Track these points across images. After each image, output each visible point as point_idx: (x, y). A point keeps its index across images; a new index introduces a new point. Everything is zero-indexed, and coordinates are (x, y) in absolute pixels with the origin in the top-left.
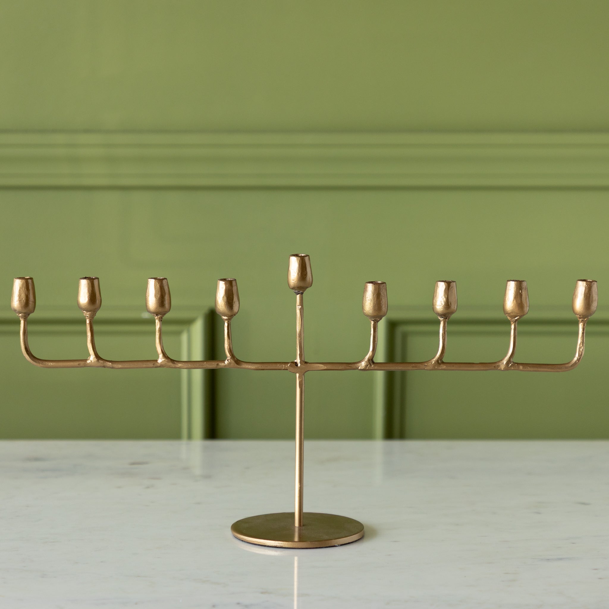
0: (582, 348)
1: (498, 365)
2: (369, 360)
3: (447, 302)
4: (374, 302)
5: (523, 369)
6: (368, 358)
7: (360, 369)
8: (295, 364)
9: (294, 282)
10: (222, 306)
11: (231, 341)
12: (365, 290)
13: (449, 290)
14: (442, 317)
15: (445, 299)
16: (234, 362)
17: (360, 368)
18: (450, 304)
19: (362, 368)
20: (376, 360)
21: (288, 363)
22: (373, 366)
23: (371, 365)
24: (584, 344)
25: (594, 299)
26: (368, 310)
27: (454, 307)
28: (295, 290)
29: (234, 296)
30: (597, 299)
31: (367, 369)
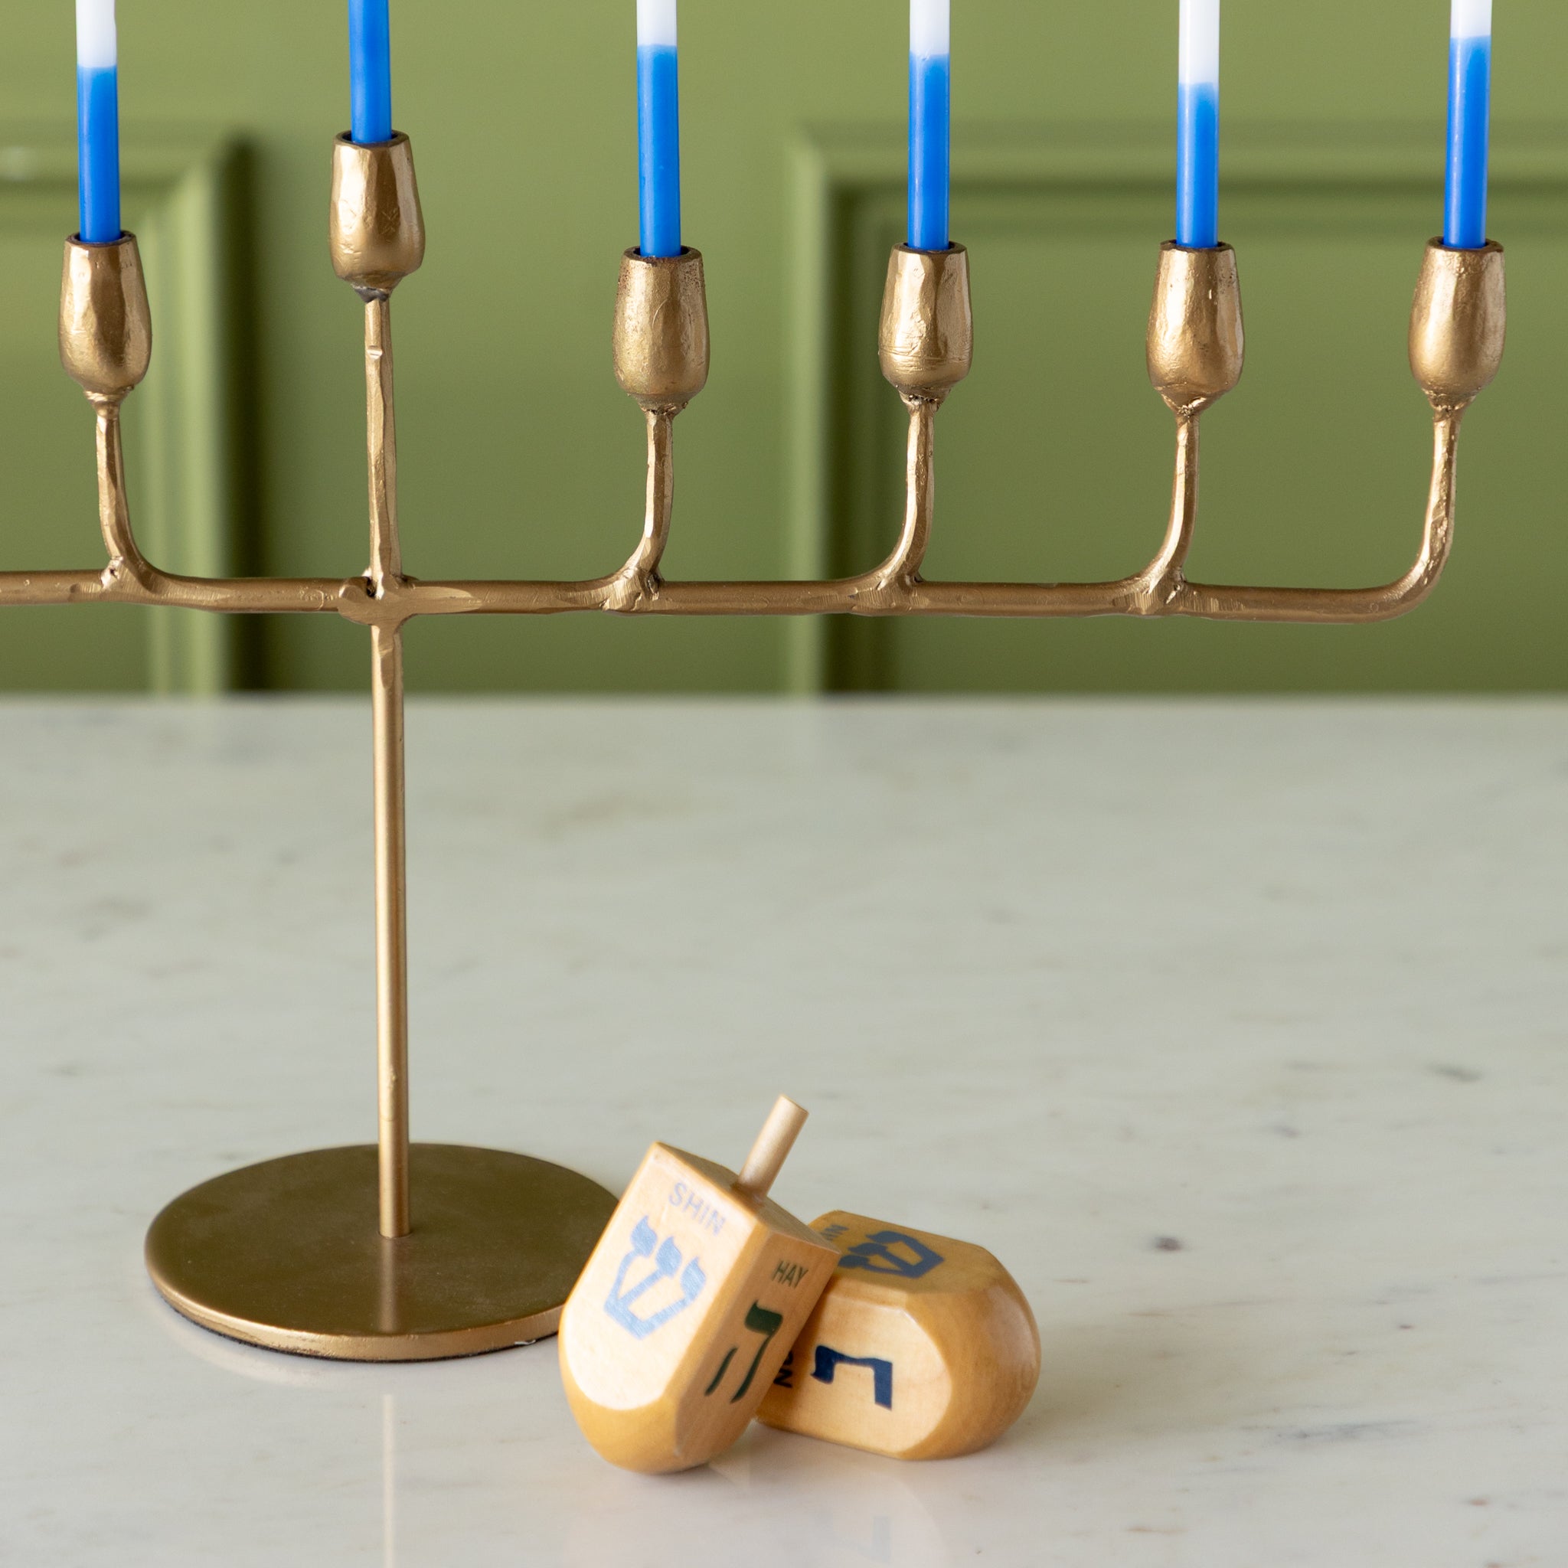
0: (1445, 524)
1: (1126, 597)
2: (641, 574)
3: (930, 339)
4: (653, 339)
5: (1223, 612)
6: (638, 566)
7: (609, 610)
8: (364, 585)
9: (351, 252)
10: (82, 353)
11: (121, 494)
12: (619, 285)
13: (940, 287)
14: (916, 398)
15: (923, 326)
16: (134, 579)
17: (607, 605)
18: (941, 345)
19: (616, 608)
20: (666, 573)
21: (338, 582)
22: (655, 598)
23: (648, 594)
24: (1452, 509)
25: (1490, 324)
26: (633, 369)
27: (958, 353)
28: (358, 283)
29: (128, 309)
30: (1501, 323)
31: (634, 609)
